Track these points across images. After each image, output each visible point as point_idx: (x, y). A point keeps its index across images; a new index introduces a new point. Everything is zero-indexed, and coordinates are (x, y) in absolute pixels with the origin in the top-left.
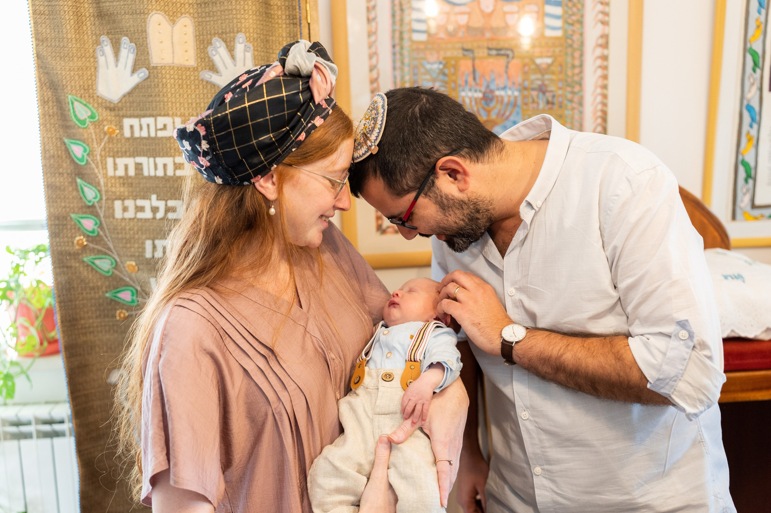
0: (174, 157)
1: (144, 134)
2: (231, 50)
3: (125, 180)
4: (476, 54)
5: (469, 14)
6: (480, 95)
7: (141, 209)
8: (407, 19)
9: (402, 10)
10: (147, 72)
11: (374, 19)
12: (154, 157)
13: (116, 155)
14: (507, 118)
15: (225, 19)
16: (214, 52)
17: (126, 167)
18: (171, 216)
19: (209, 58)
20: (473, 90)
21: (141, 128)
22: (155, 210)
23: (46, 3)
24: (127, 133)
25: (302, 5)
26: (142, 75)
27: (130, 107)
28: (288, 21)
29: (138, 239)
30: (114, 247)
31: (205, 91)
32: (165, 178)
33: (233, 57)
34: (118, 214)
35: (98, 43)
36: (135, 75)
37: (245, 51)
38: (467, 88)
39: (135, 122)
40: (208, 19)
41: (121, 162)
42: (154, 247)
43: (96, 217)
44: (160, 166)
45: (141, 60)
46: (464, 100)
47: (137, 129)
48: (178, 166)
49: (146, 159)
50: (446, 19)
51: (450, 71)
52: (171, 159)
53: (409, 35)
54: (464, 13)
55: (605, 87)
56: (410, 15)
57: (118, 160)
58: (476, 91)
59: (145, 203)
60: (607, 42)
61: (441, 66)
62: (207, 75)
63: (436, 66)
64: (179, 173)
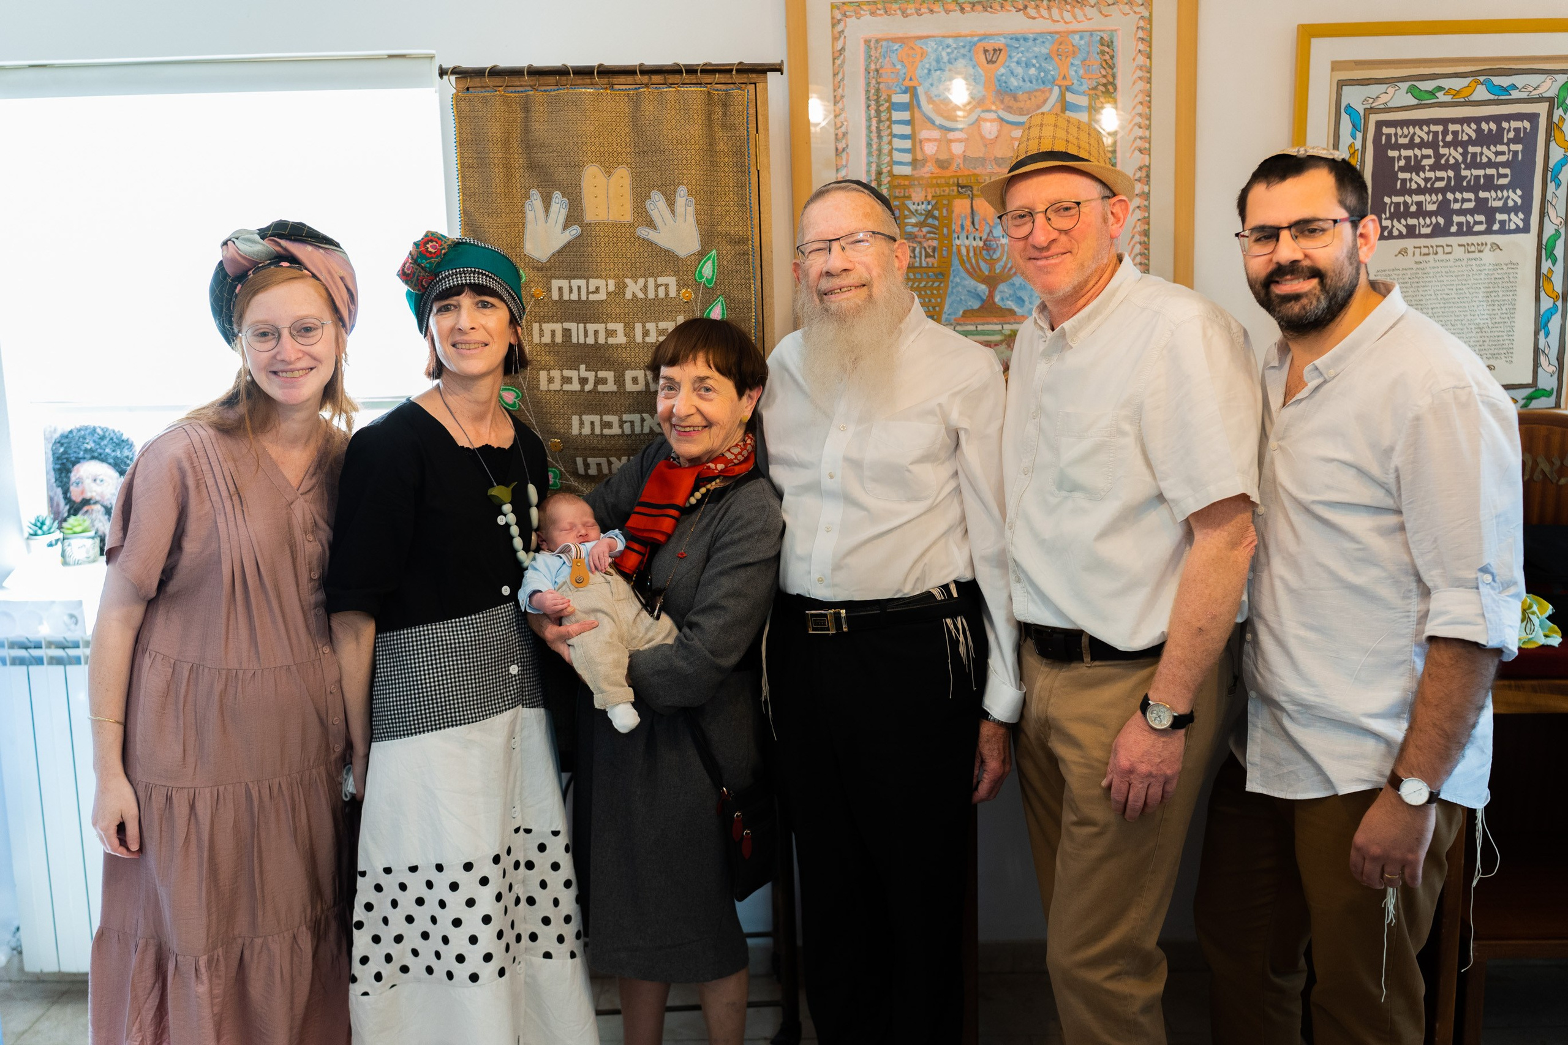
0: (606, 323)
1: (574, 297)
2: (671, 205)
3: (551, 347)
5: (966, 141)
6: (981, 244)
7: (567, 380)
8: (886, 148)
9: (880, 137)
10: (579, 229)
11: (844, 150)
12: (585, 323)
13: (542, 320)
15: (666, 170)
16: (652, 206)
17: (553, 333)
18: (601, 388)
19: (647, 212)
20: (971, 238)
21: (571, 291)
22: (583, 381)
23: (475, 156)
24: (555, 296)
25: (752, 151)
26: (575, 231)
27: (560, 267)
28: (735, 170)
29: (564, 414)
30: (536, 423)
31: (642, 249)
32: (596, 346)
33: (673, 212)
34: (543, 385)
35: (527, 196)
36: (567, 232)
37: (687, 205)
38: (963, 235)
39: (564, 283)
41: (548, 327)
42: (582, 424)
43: (518, 388)
44: (591, 333)
45: (574, 216)
46: (959, 251)
47: (566, 291)
48: (610, 333)
49: (575, 324)
50: (936, 148)
51: (941, 213)
52: (603, 325)
53: (889, 168)
54: (960, 141)
55: (1146, 233)
56: (890, 143)
57: (544, 326)
58: (975, 239)
59: (573, 374)
60: (1148, 176)
61: (930, 207)
62: (644, 232)
63: (924, 207)
64: (611, 341)
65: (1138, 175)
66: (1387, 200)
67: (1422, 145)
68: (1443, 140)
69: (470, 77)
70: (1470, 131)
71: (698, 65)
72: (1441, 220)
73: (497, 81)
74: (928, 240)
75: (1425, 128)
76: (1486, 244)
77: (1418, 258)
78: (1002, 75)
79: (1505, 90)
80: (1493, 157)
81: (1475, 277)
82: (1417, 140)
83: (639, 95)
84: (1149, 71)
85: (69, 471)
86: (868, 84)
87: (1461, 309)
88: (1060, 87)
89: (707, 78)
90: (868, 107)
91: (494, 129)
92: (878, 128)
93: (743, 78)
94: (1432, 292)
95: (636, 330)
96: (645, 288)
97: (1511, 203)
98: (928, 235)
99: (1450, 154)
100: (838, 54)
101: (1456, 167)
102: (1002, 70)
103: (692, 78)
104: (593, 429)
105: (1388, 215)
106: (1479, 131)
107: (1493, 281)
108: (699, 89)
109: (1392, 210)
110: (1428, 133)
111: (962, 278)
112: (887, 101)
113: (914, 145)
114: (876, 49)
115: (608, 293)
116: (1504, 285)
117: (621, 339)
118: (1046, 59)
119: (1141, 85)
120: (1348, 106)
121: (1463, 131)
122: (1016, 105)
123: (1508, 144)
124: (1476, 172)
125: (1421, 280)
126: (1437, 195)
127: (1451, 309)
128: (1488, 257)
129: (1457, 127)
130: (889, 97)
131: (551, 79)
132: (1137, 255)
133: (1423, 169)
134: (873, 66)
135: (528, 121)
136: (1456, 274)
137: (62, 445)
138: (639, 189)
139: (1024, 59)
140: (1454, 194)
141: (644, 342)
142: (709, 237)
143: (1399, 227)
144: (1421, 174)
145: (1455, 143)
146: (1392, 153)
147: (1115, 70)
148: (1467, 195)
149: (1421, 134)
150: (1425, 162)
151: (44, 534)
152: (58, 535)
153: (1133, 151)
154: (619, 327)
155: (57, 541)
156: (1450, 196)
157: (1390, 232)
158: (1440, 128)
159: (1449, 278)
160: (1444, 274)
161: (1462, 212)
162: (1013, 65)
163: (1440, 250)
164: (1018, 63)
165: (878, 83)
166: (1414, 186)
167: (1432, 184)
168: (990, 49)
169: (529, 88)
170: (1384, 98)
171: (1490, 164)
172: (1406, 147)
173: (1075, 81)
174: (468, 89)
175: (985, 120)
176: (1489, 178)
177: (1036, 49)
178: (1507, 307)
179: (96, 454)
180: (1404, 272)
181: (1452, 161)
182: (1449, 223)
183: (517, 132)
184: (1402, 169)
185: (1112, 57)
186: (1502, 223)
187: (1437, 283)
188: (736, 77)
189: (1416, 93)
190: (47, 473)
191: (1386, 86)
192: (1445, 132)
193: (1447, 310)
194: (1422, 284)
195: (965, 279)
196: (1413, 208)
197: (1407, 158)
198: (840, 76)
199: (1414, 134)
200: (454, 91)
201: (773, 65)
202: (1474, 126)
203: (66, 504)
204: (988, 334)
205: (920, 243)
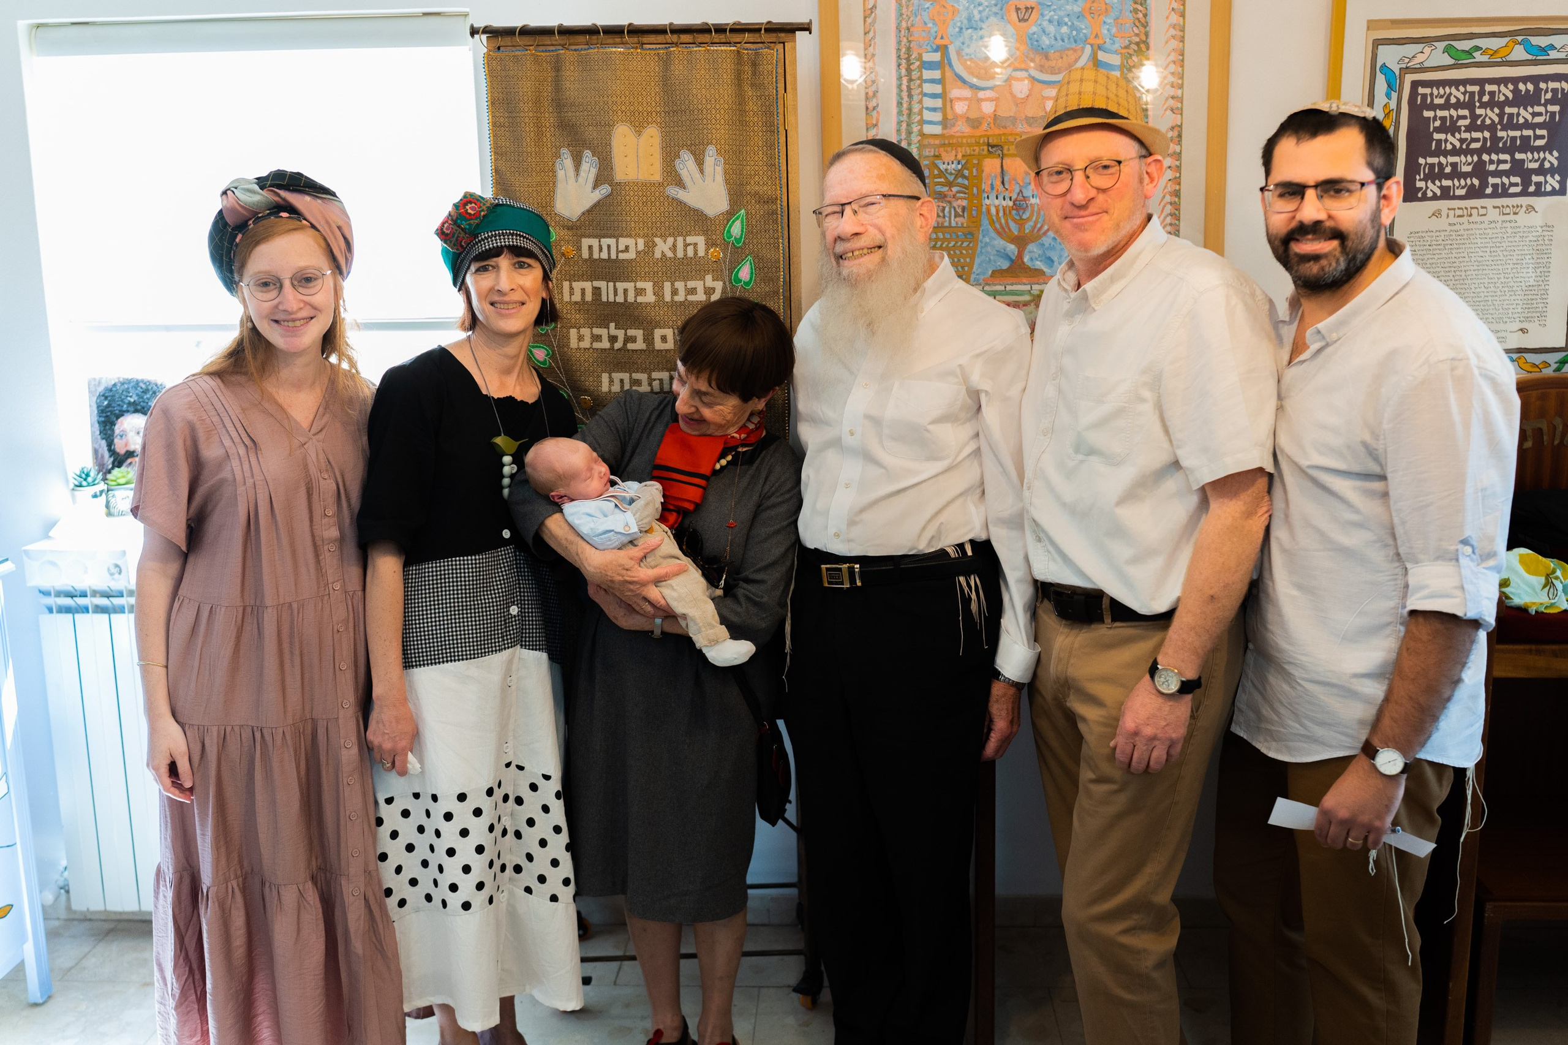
0: (635, 282)
1: (604, 255)
2: (700, 163)
3: (581, 305)
4: (1005, 152)
5: (996, 100)
6: (1011, 204)
7: (597, 338)
8: (916, 107)
9: (910, 96)
10: (609, 189)
11: (874, 108)
12: (614, 282)
13: (572, 278)
14: (1045, 233)
15: (695, 130)
16: (681, 166)
17: (583, 291)
18: (630, 346)
19: (676, 171)
20: (1001, 197)
21: (601, 250)
23: (506, 115)
24: (585, 254)
25: (781, 110)
26: (605, 190)
27: (590, 225)
28: (764, 130)
29: (594, 371)
30: (567, 380)
31: (671, 209)
32: (625, 305)
33: (702, 171)
34: (574, 343)
35: (557, 155)
36: (597, 191)
37: (716, 164)
38: (993, 196)
39: (594, 242)
40: (676, 129)
41: (578, 286)
42: (611, 381)
43: (548, 346)
44: (620, 292)
45: (604, 175)
46: (988, 210)
47: (596, 249)
48: (639, 292)
49: (605, 283)
50: (966, 107)
51: (971, 172)
52: (632, 284)
53: (919, 127)
54: (991, 100)
55: (1177, 194)
56: (920, 102)
57: (574, 284)
58: (1004, 199)
59: (603, 332)
60: (1180, 136)
61: (960, 167)
62: (673, 191)
63: (953, 166)
64: (640, 299)
65: (1170, 134)
66: (1421, 161)
67: (1458, 105)
68: (1480, 100)
69: (501, 35)
70: (1507, 92)
71: (728, 24)
72: (1476, 182)
73: (527, 40)
74: (957, 200)
75: (1462, 89)
76: (1521, 206)
77: (1452, 220)
78: (1034, 34)
79: (1544, 50)
80: (1529, 118)
81: (1509, 239)
82: (1453, 100)
83: (669, 54)
84: (1183, 30)
85: (113, 424)
86: (899, 42)
87: (1495, 272)
88: (1092, 45)
89: (737, 38)
90: (899, 65)
91: (525, 88)
92: (908, 87)
93: (772, 37)
94: (1465, 254)
95: (665, 288)
96: (674, 247)
97: (1547, 165)
98: (958, 195)
99: (1486, 115)
100: (869, 12)
101: (1492, 128)
102: (1034, 29)
103: (722, 37)
104: (622, 386)
105: (1422, 176)
106: (1516, 91)
107: (1527, 243)
108: (729, 48)
109: (1427, 170)
110: (1464, 94)
111: (992, 239)
112: (918, 60)
113: (944, 104)
114: (908, 6)
115: (638, 253)
116: (1539, 247)
117: (649, 298)
118: (1078, 17)
119: (1174, 44)
120: (1384, 66)
121: (1500, 91)
122: (1047, 64)
123: (1545, 105)
124: (1512, 133)
125: (1454, 242)
126: (1472, 157)
127: (1485, 272)
128: (1523, 218)
129: (1494, 88)
130: (920, 55)
131: (581, 38)
132: (1167, 216)
133: (1459, 130)
134: (904, 25)
135: (559, 81)
136: (1490, 236)
137: (106, 398)
138: (668, 149)
139: (1056, 17)
140: (1490, 156)
141: (672, 300)
142: (737, 195)
143: (1434, 188)
144: (1457, 135)
145: (1491, 104)
146: (1427, 114)
147: (1148, 29)
148: (1503, 157)
149: (1457, 94)
150: (1461, 123)
151: (89, 485)
152: (103, 486)
153: (1166, 110)
154: (648, 286)
155: (102, 492)
156: (1485, 157)
157: (1425, 193)
158: (1476, 89)
159: (1483, 241)
160: (1478, 236)
161: (1497, 174)
162: (1045, 24)
163: (1474, 212)
164: (1050, 21)
165: (910, 42)
166: (1449, 147)
167: (1468, 145)
168: (1022, 7)
169: (561, 48)
170: (1420, 58)
171: (1527, 125)
172: (1441, 107)
173: (1108, 40)
174: (499, 48)
175: (1017, 79)
176: (1525, 139)
177: (1069, 7)
178: (1541, 269)
179: (139, 407)
180: (1438, 234)
181: (1488, 122)
182: (1484, 184)
183: (548, 90)
184: (1438, 130)
185: (1145, 15)
186: (1538, 185)
187: (1471, 246)
188: (765, 37)
189: (1453, 52)
190: (92, 426)
191: (1423, 45)
192: (1482, 93)
193: (1480, 272)
194: (1455, 246)
195: (995, 239)
196: (1448, 170)
197: (1443, 119)
198: (871, 34)
199: (1450, 94)
200: (485, 50)
201: (802, 24)
202: (1511, 87)
203: (111, 456)
204: (1017, 295)
205: (950, 202)
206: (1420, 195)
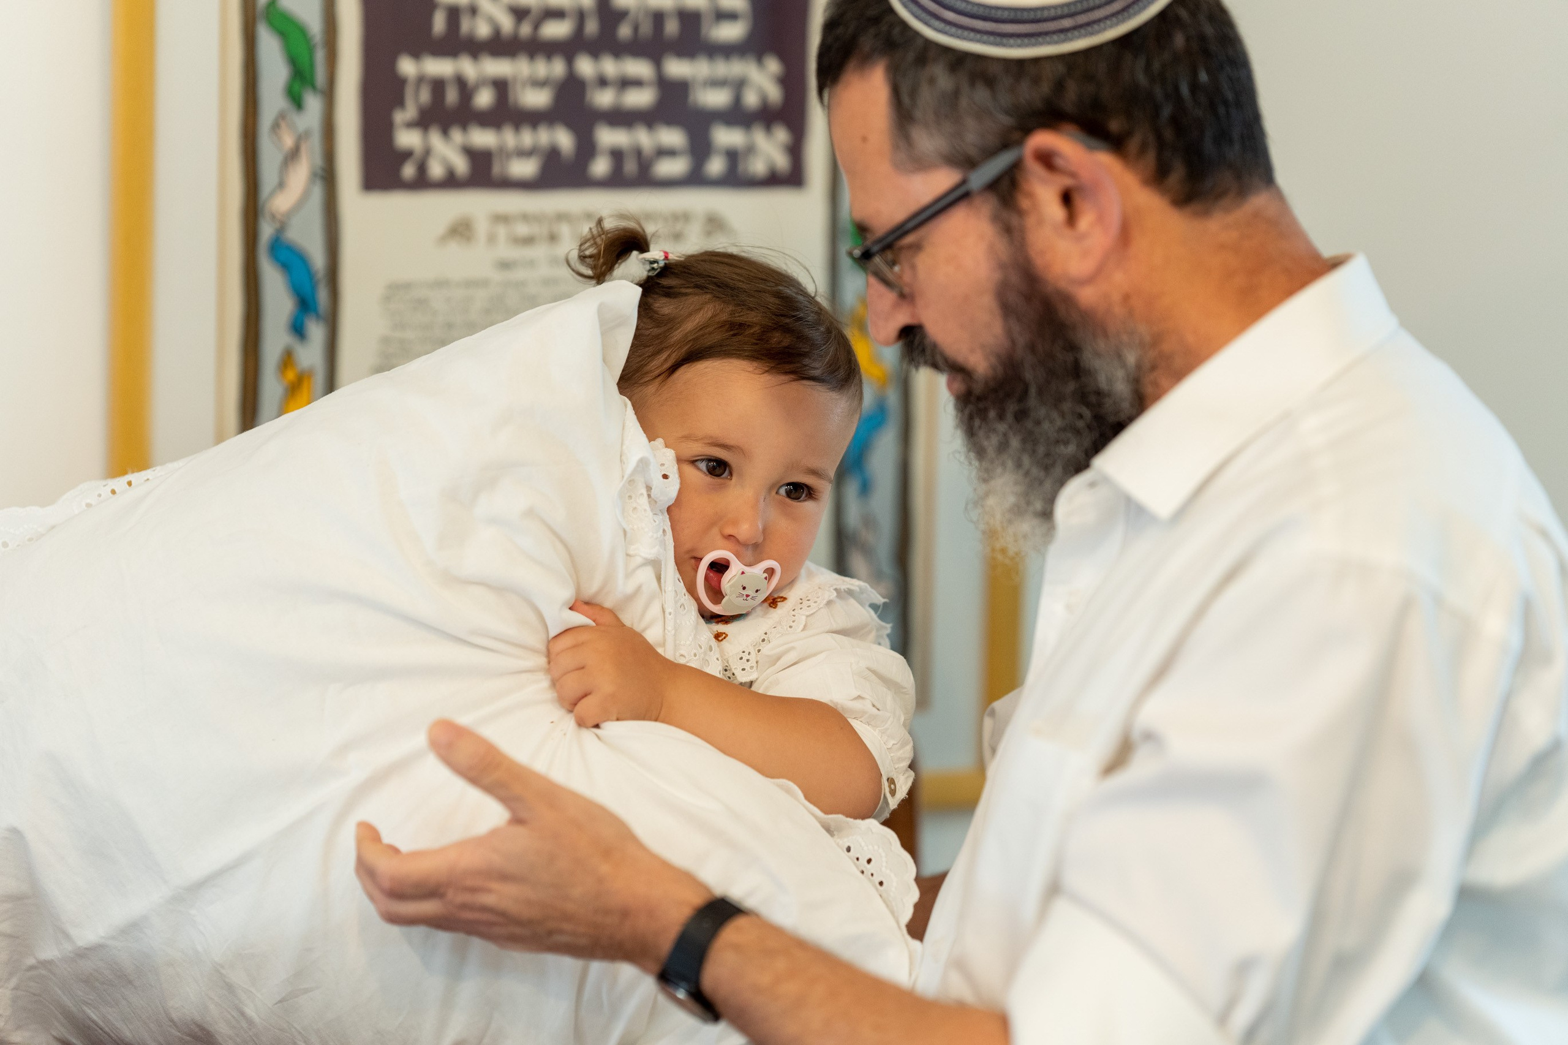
66: (407, 67)
72: (564, 139)
77: (505, 251)
97: (751, 99)
105: (412, 114)
109: (425, 96)
126: (549, 63)
140: (598, 62)
143: (447, 152)
148: (631, 68)
156: (585, 67)
157: (422, 168)
161: (621, 118)
166: (483, 30)
167: (536, 27)
176: (690, 21)
182: (586, 149)
186: (733, 156)
196: (484, 99)
206: (408, 171)
